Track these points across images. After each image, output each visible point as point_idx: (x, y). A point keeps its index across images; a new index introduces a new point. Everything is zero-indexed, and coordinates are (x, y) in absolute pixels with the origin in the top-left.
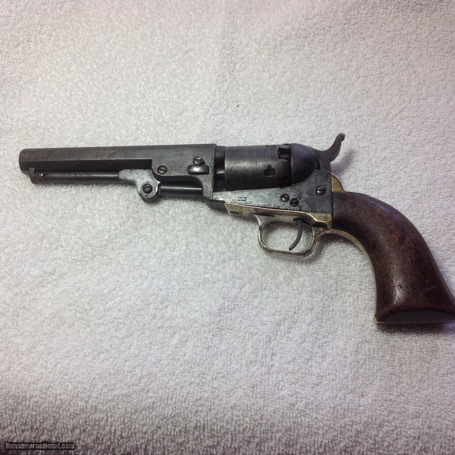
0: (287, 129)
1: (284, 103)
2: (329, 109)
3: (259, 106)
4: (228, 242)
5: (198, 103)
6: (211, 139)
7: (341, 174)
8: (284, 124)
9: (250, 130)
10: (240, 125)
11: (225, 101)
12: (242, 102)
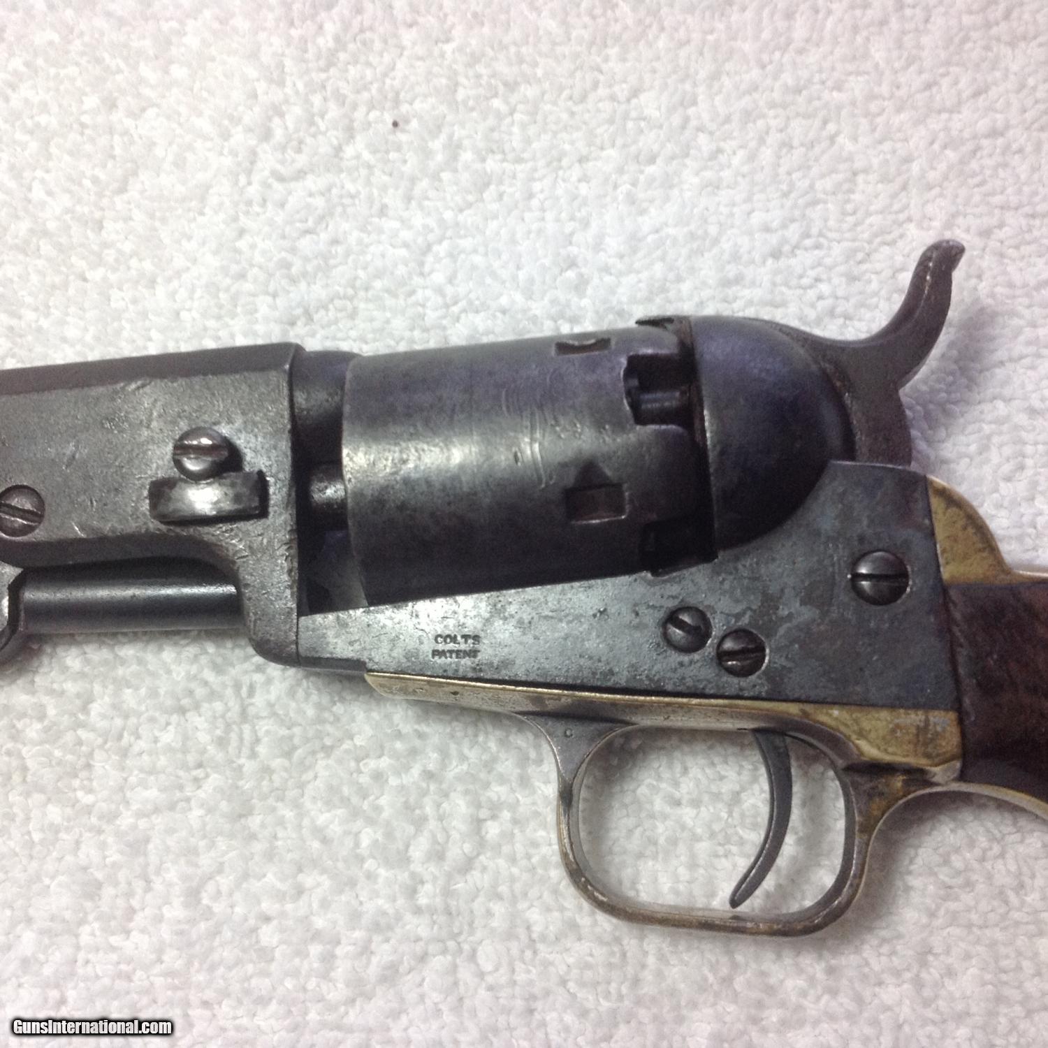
0: (646, 223)
1: (622, 91)
2: (839, 108)
3: (499, 116)
4: (403, 859)
5: (203, 124)
6: (280, 302)
7: (942, 433)
8: (631, 200)
9: (466, 243)
10: (418, 220)
11: (332, 105)
12: (418, 105)
